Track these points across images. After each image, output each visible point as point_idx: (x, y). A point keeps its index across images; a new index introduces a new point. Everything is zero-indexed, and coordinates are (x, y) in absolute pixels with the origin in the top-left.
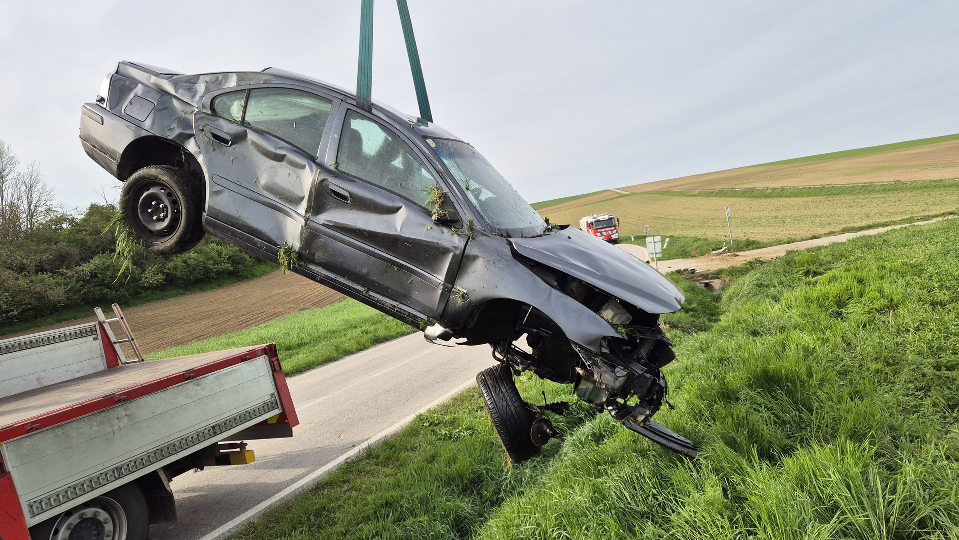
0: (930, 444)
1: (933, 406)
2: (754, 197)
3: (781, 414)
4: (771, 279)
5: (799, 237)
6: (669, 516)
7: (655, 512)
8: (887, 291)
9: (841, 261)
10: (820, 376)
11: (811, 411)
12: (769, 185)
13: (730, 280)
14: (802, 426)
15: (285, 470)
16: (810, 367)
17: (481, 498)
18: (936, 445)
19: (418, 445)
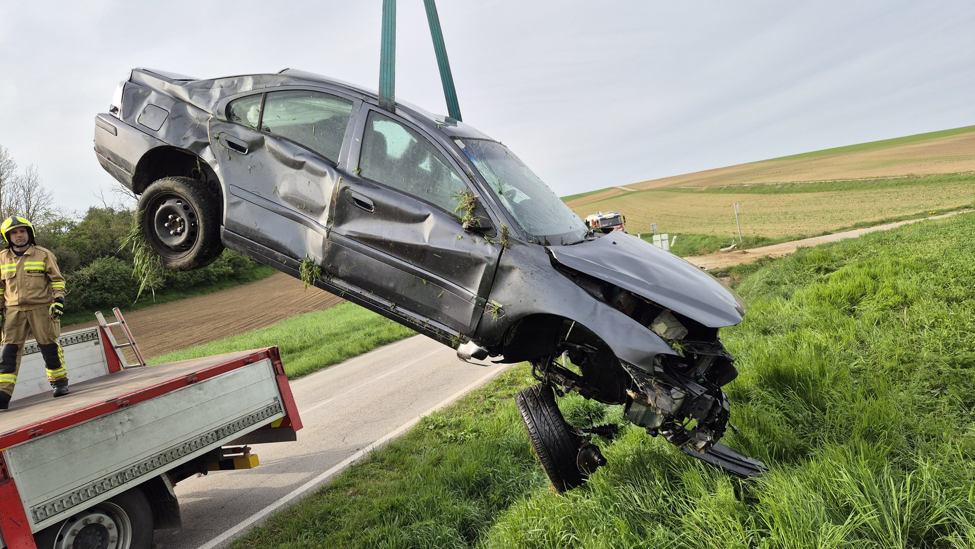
0: (947, 443)
1: (950, 404)
2: (763, 193)
3: (793, 414)
4: (782, 277)
5: (810, 234)
6: (680, 519)
7: (665, 515)
8: (901, 288)
9: (854, 257)
10: (833, 374)
11: (824, 410)
12: (778, 181)
13: (740, 278)
14: (815, 425)
15: (289, 474)
16: (823, 365)
17: (488, 501)
18: (953, 444)
19: (423, 448)
